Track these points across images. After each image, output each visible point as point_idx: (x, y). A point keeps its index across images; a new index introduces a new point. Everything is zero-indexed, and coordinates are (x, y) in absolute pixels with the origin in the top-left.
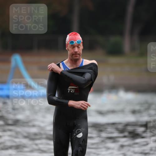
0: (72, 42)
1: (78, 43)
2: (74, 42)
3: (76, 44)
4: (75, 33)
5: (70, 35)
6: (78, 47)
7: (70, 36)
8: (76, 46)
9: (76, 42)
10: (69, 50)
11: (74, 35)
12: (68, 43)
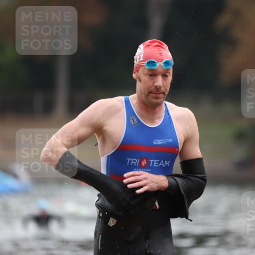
0: (151, 63)
1: (164, 67)
3: (160, 70)
4: (159, 43)
5: (148, 46)
6: (165, 76)
7: (147, 49)
8: (160, 73)
9: (162, 64)
11: (157, 46)
12: (141, 63)
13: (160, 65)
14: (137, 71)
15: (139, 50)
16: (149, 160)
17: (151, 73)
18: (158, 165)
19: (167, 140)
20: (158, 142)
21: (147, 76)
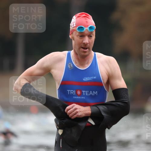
0: (81, 28)
1: (89, 31)
2: (85, 29)
3: (86, 33)
4: (86, 14)
5: (79, 17)
6: (90, 36)
7: (78, 19)
8: (86, 35)
9: (88, 28)
10: (74, 40)
11: (85, 17)
12: (74, 28)
13: (87, 30)
14: (72, 33)
15: (73, 20)
16: (82, 91)
17: (81, 35)
18: (89, 94)
19: (92, 78)
20: (86, 79)
21: (78, 37)
